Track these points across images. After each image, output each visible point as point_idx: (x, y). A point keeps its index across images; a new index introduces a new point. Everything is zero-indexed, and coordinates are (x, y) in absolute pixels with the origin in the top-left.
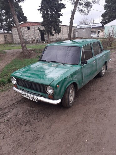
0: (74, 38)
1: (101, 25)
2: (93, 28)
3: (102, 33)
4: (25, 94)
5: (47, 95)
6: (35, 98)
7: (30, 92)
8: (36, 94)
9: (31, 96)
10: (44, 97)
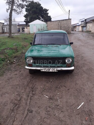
0: (3, 33)
1: (25, 23)
2: (18, 25)
3: (27, 29)
4: (45, 69)
5: (65, 65)
6: (55, 69)
7: (48, 66)
8: (54, 67)
9: (52, 69)
10: (62, 67)
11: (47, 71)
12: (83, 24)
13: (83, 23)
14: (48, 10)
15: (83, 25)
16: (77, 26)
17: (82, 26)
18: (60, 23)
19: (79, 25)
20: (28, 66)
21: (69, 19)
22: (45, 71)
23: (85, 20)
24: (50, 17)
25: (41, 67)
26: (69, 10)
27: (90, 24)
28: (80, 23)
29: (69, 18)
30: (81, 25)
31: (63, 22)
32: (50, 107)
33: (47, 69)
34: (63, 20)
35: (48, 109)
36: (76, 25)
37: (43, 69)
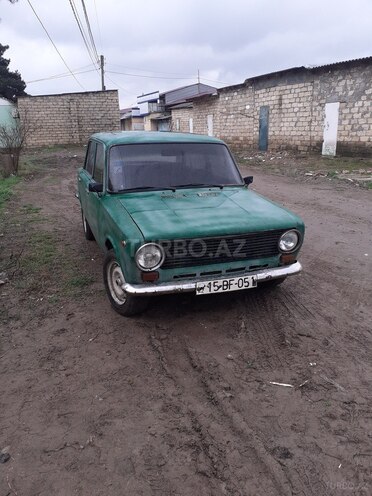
4: (212, 282)
5: (276, 259)
6: (249, 279)
7: (220, 272)
8: (240, 271)
9: (236, 279)
10: (266, 267)
11: (221, 290)
12: (155, 112)
13: (155, 107)
14: (7, 47)
15: (158, 115)
16: (133, 120)
17: (153, 121)
18: (73, 106)
19: (142, 116)
20: (139, 280)
21: (104, 91)
22: (213, 291)
23: (162, 97)
24: (16, 76)
25: (191, 277)
26: (102, 57)
27: (181, 111)
28: (144, 109)
29: (104, 87)
30: (148, 114)
31: (85, 103)
32: (333, 417)
33: (220, 282)
34: (86, 93)
35: (334, 424)
36: (128, 115)
37: (206, 283)
